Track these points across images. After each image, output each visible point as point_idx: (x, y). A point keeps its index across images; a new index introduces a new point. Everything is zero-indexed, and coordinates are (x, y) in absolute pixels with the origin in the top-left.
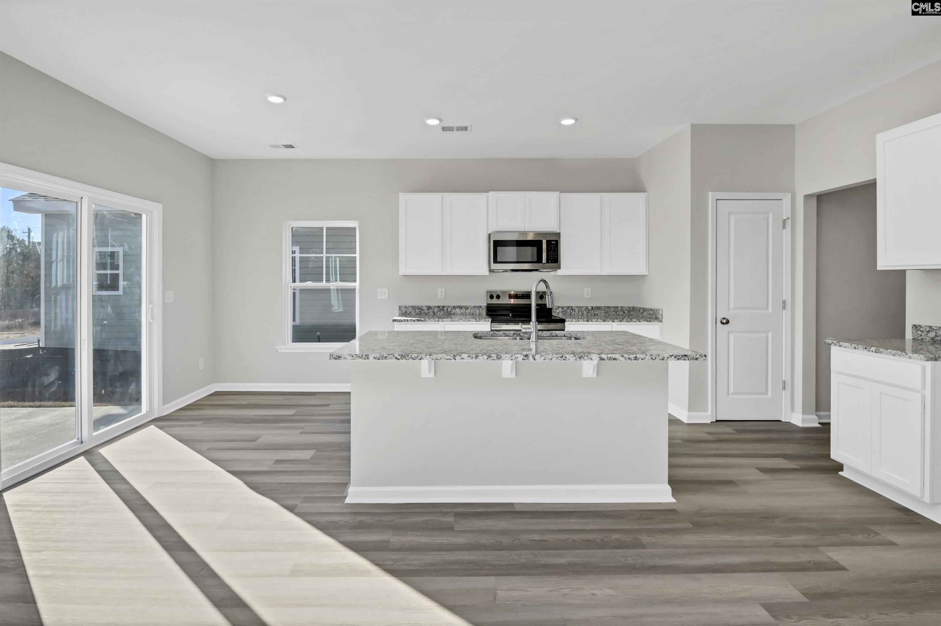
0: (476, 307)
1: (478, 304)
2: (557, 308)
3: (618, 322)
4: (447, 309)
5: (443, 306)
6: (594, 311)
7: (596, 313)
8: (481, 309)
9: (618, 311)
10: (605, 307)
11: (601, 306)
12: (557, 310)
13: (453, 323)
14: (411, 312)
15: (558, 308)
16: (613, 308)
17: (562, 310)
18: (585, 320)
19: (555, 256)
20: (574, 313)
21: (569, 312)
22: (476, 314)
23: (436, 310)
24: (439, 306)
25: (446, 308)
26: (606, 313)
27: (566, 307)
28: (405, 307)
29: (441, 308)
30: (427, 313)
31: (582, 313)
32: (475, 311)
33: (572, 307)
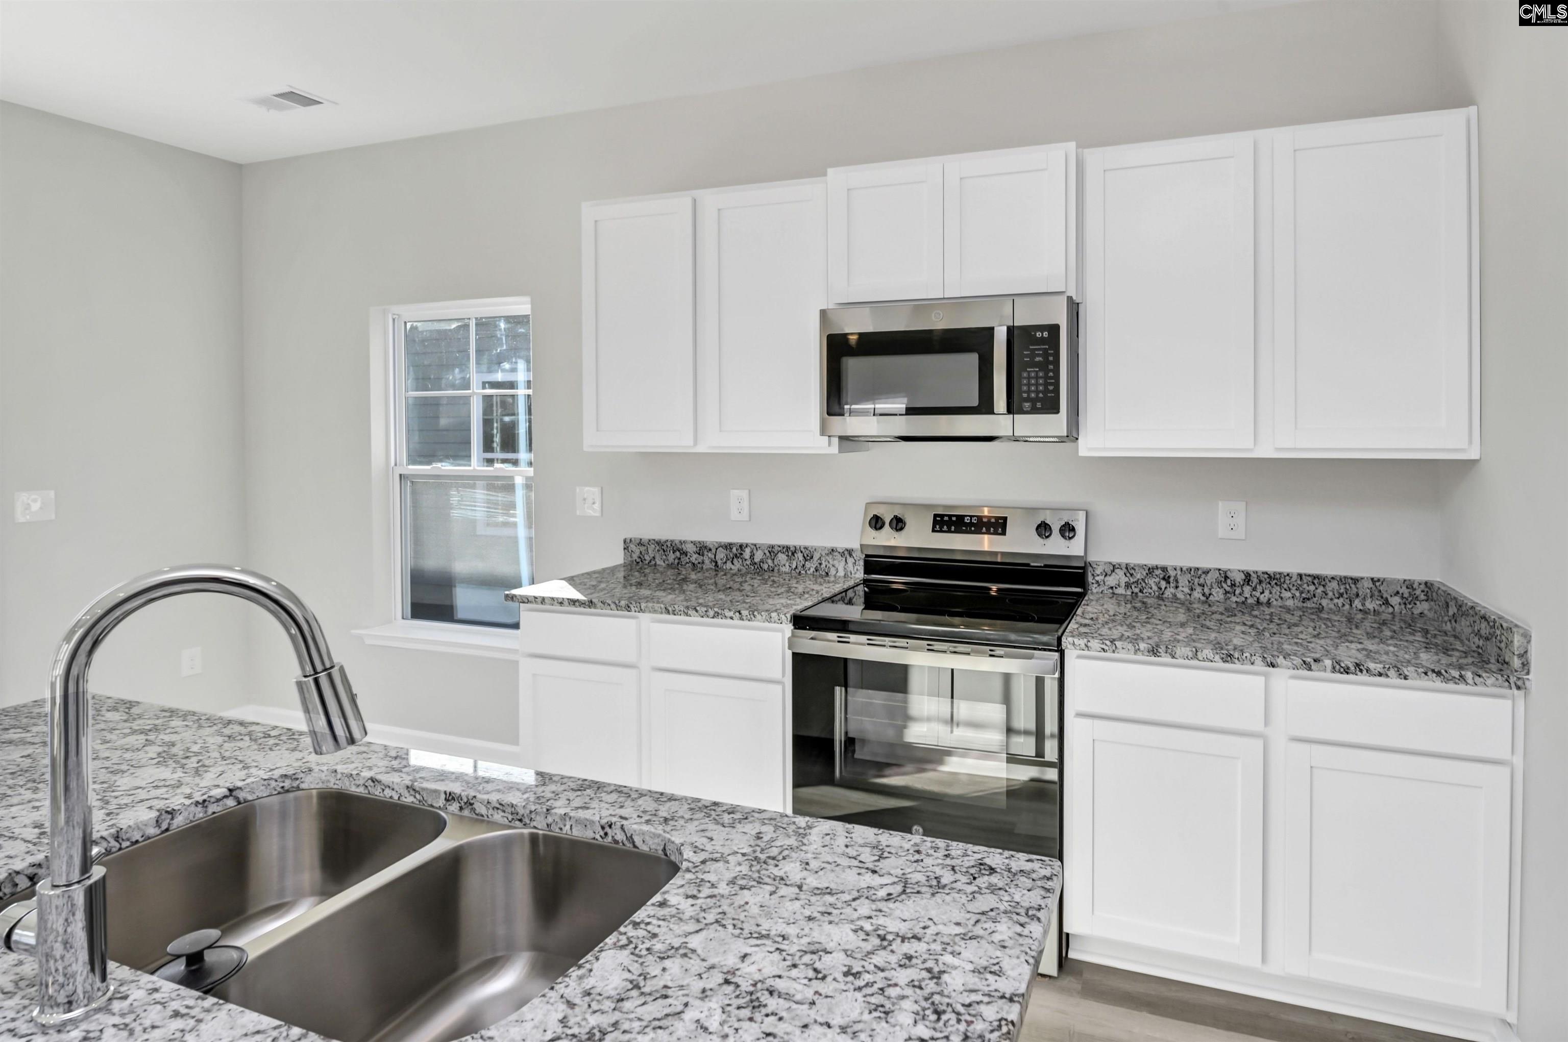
0: (836, 554)
1: (841, 545)
2: (1108, 569)
3: (1296, 668)
4: (752, 556)
5: (741, 546)
6: (1254, 589)
7: (1264, 599)
8: (851, 560)
9: (1357, 595)
10: (1300, 576)
11: (1285, 570)
12: (1107, 578)
13: (671, 617)
14: (654, 558)
15: (1113, 571)
16: (1334, 584)
17: (1127, 579)
18: (1143, 646)
19: (1046, 385)
20: (1172, 590)
21: (1155, 588)
22: (835, 576)
23: (721, 554)
24: (730, 544)
25: (748, 551)
26: (1304, 600)
27: (1142, 567)
28: (640, 543)
29: (734, 550)
30: (696, 562)
31: (1204, 595)
32: (833, 566)
33: (1164, 569)
